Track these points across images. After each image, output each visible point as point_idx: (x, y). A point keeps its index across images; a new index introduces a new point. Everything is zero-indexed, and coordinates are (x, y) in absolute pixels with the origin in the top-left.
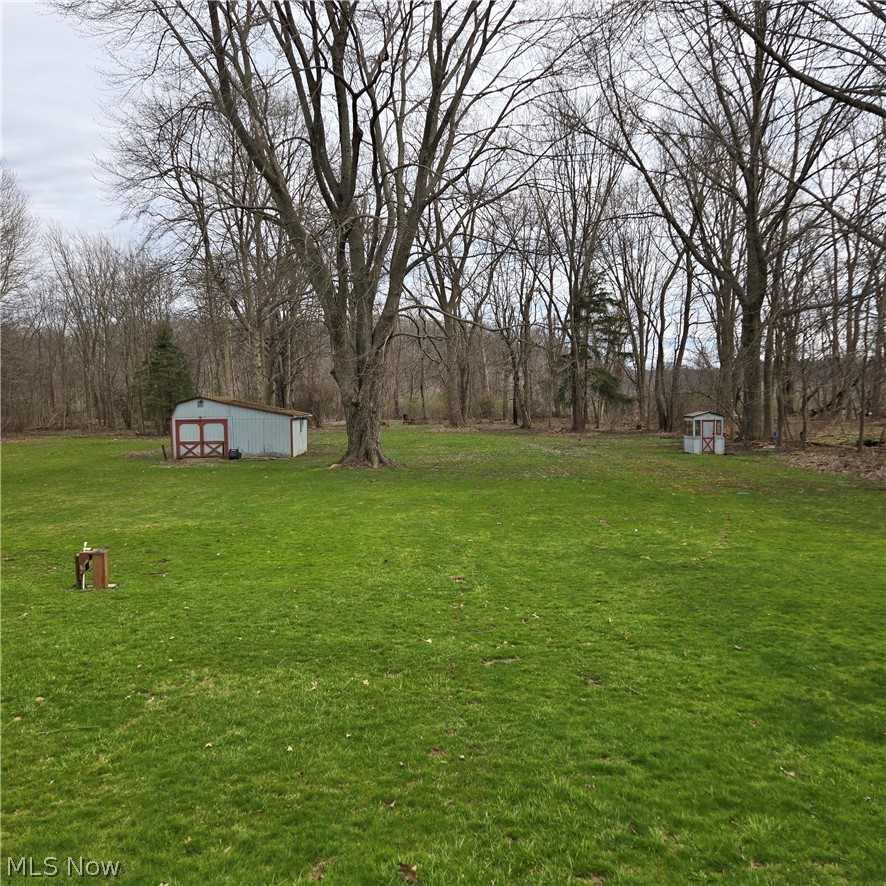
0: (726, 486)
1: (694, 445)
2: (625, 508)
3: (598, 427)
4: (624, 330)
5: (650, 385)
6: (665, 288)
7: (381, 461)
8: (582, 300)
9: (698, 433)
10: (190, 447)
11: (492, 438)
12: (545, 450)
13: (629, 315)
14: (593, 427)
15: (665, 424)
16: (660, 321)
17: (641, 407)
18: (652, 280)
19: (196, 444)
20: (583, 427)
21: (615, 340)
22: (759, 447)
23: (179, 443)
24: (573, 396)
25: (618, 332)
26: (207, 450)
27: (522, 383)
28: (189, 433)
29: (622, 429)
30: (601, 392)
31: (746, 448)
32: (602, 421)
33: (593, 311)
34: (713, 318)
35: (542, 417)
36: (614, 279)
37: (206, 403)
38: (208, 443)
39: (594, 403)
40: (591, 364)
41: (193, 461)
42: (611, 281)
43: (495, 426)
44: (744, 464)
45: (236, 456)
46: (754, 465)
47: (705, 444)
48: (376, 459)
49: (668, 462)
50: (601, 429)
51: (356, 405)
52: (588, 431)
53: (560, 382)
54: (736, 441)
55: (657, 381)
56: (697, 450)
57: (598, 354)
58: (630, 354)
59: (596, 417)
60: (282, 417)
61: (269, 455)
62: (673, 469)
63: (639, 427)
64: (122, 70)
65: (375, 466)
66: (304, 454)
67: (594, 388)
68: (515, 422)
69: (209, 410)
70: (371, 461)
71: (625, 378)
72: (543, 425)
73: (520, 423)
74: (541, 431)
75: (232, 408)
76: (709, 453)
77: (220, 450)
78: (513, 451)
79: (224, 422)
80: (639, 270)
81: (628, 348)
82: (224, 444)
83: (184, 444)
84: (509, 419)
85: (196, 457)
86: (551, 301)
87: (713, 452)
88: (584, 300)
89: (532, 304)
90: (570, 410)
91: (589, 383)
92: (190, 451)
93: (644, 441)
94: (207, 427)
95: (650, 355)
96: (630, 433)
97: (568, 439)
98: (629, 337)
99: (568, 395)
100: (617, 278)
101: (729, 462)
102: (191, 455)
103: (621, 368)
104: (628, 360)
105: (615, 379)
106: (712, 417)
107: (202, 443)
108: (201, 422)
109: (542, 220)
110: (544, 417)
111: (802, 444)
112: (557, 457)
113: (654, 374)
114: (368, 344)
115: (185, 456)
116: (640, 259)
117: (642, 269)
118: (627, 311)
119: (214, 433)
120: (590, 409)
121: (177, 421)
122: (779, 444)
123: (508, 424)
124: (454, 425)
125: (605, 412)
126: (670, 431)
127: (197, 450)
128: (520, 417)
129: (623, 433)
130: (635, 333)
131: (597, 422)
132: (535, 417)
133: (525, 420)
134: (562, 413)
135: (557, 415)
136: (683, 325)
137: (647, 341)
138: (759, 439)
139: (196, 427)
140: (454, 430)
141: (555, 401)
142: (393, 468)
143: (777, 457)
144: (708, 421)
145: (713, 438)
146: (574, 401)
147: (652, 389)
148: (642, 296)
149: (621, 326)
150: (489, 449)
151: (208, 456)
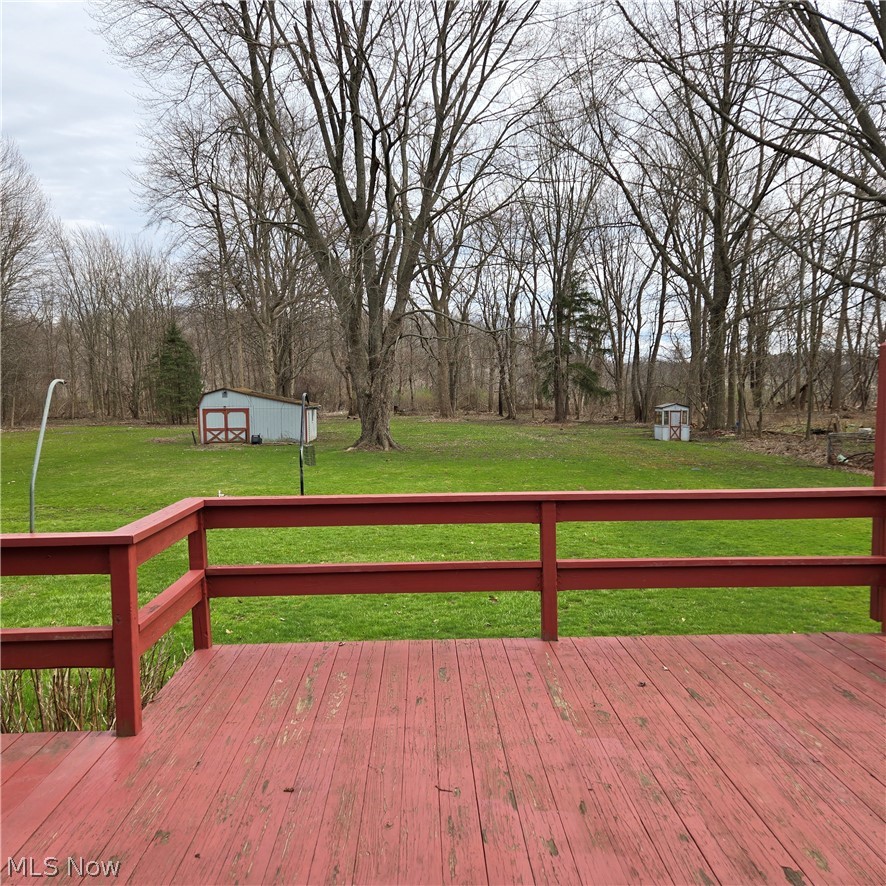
0: (683, 464)
1: (663, 433)
2: (600, 479)
3: (578, 418)
4: (603, 327)
5: (627, 379)
6: (642, 288)
7: (391, 445)
8: (564, 300)
9: (666, 422)
10: (216, 433)
11: (481, 427)
12: (531, 437)
13: (608, 313)
14: (573, 418)
15: (640, 414)
16: (636, 320)
17: (618, 400)
18: (630, 279)
19: (221, 430)
20: (564, 417)
21: (595, 337)
22: (721, 435)
23: (205, 430)
24: (556, 389)
25: (598, 329)
26: (231, 436)
27: (507, 376)
28: (215, 421)
29: (600, 420)
30: (581, 385)
31: (710, 437)
32: (582, 413)
33: (575, 310)
34: (687, 316)
35: (525, 409)
36: (595, 278)
37: (229, 394)
38: (232, 430)
39: (575, 397)
40: (573, 360)
41: (219, 445)
42: (592, 279)
43: (482, 417)
44: (703, 449)
45: (257, 441)
46: (712, 449)
47: (672, 432)
48: (386, 443)
49: (639, 447)
50: (581, 420)
51: (369, 396)
52: (569, 421)
53: (543, 376)
54: (702, 430)
55: (633, 376)
56: (666, 437)
57: (579, 350)
58: (608, 350)
59: (577, 409)
60: (294, 407)
61: (287, 440)
62: (643, 452)
63: (616, 418)
64: (157, 95)
65: (387, 449)
66: (315, 440)
67: (575, 381)
68: (501, 413)
69: (233, 400)
70: (381, 444)
71: (604, 373)
72: (527, 417)
73: (505, 415)
74: (525, 421)
75: (253, 399)
76: (676, 440)
77: (243, 436)
78: (502, 438)
79: (246, 411)
80: (619, 270)
81: (607, 343)
82: (247, 430)
83: (210, 430)
84: (495, 411)
85: (221, 442)
86: (535, 298)
87: (679, 439)
88: (566, 298)
89: (517, 301)
90: (553, 404)
91: (570, 377)
92: (216, 437)
93: (620, 430)
94: (231, 415)
95: (627, 350)
96: (607, 423)
97: (550, 428)
98: (609, 334)
99: (551, 388)
100: (597, 277)
101: (692, 447)
102: (216, 440)
103: (600, 363)
104: (607, 355)
105: (594, 374)
106: (679, 408)
107: (227, 429)
108: (225, 411)
109: (528, 223)
110: (527, 409)
111: (759, 432)
112: (542, 443)
113: (631, 369)
114: (379, 343)
115: (211, 442)
116: (620, 258)
117: (621, 268)
118: (607, 309)
119: (237, 421)
120: (571, 401)
121: (204, 410)
122: (739, 433)
123: (494, 415)
124: (444, 415)
125: (585, 404)
126: (645, 422)
127: (222, 436)
128: (506, 408)
129: (601, 423)
130: (615, 329)
131: (577, 414)
132: (520, 409)
133: (510, 411)
134: (544, 405)
135: (539, 407)
136: (657, 323)
137: (625, 338)
138: (723, 429)
139: (221, 415)
140: (445, 420)
141: (538, 394)
142: (401, 451)
143: (734, 443)
144: (674, 411)
145: (680, 427)
146: (557, 394)
147: (629, 383)
148: (621, 294)
149: (600, 324)
150: (480, 437)
151: (232, 441)
